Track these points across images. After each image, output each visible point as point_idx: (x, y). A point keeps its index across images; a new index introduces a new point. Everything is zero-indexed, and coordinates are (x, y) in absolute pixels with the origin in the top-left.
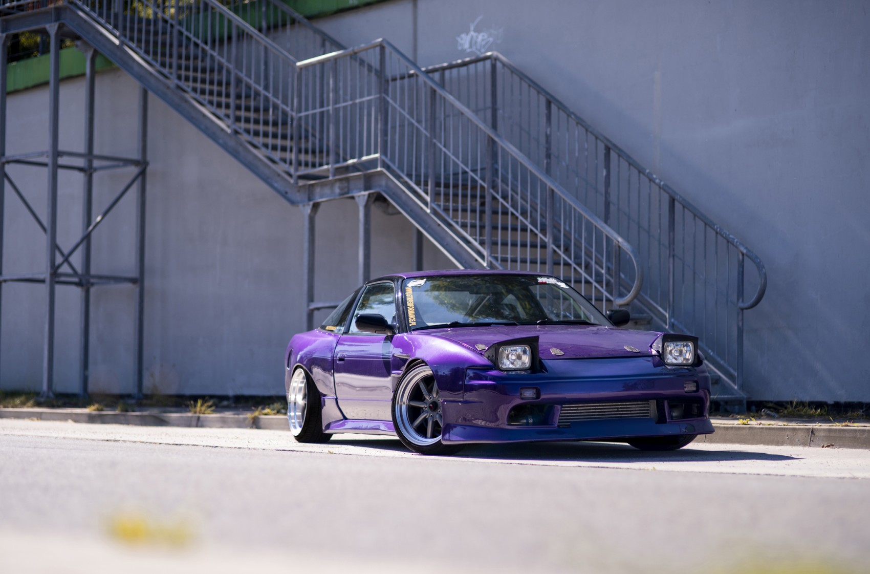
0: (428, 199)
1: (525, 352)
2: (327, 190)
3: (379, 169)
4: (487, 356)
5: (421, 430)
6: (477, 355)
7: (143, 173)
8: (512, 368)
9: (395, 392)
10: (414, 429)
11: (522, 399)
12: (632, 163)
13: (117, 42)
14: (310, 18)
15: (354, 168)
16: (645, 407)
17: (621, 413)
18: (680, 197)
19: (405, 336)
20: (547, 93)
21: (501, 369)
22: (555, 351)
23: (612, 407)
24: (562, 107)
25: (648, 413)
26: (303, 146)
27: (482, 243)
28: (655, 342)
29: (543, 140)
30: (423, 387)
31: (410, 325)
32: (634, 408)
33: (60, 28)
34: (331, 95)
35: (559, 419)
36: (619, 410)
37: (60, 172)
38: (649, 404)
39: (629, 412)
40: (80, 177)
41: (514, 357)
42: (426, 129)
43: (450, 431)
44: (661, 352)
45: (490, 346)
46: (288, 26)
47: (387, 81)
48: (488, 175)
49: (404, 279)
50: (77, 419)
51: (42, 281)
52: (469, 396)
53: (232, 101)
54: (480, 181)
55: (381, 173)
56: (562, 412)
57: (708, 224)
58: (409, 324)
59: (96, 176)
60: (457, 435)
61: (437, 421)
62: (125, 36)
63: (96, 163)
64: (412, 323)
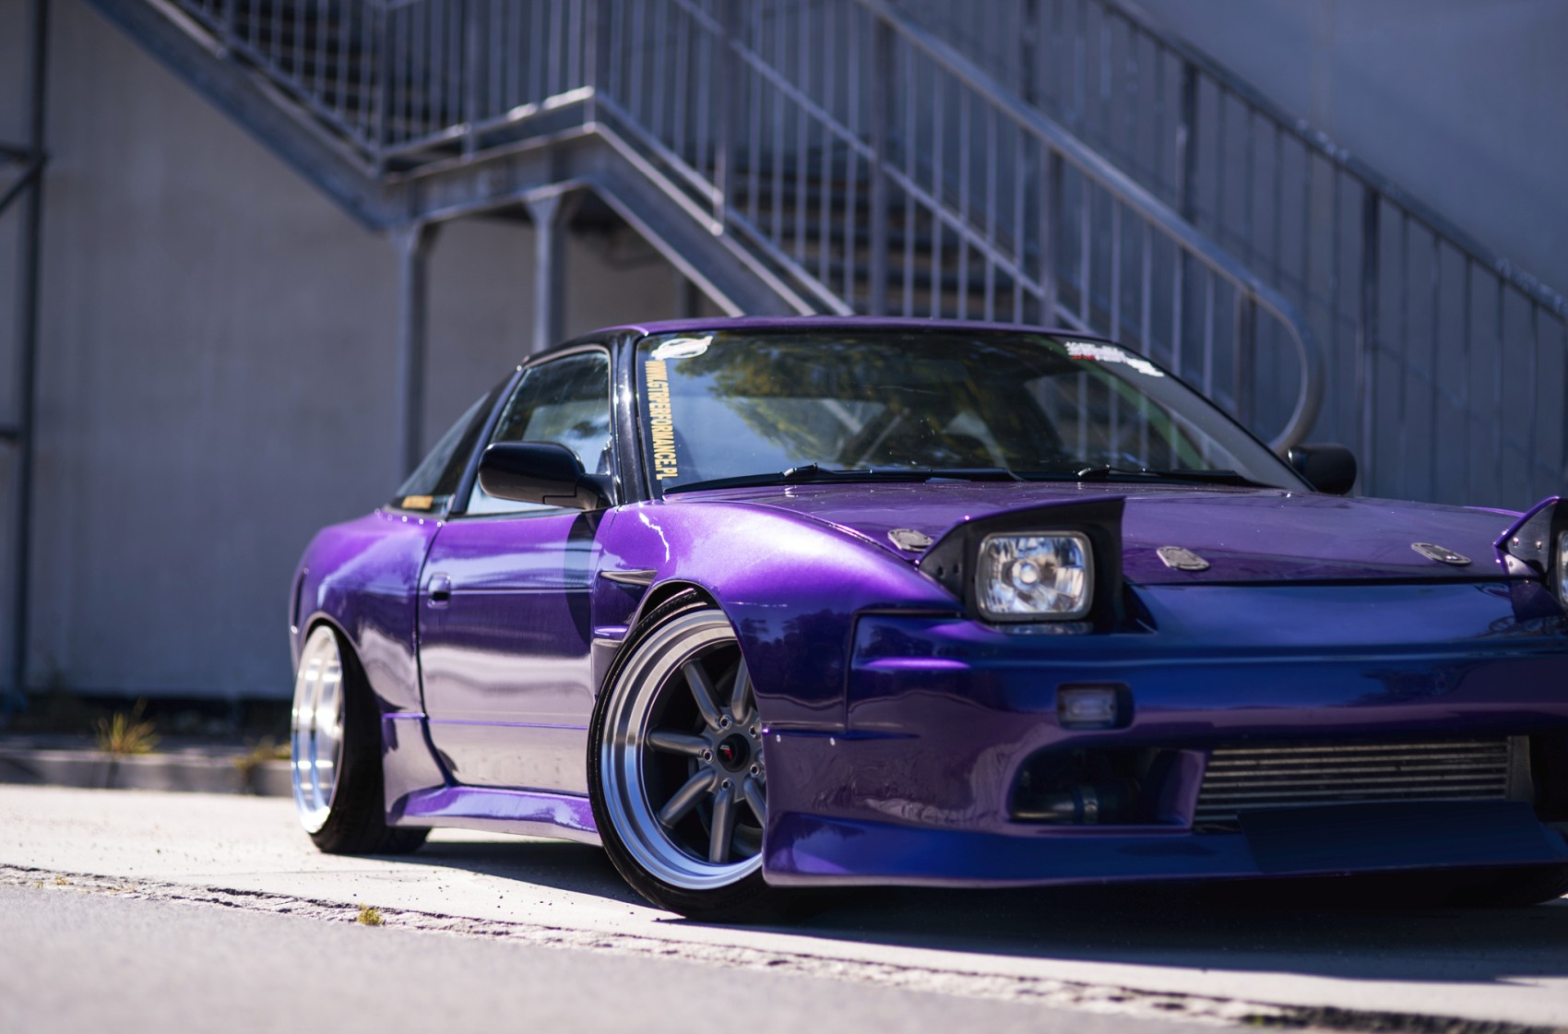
0: (716, 196)
1: (1066, 559)
2: (458, 191)
3: (591, 128)
4: (934, 569)
5: (691, 836)
6: (897, 567)
7: (33, 182)
8: (1022, 614)
9: (604, 696)
10: (664, 828)
11: (1066, 725)
12: (1257, 105)
15: (528, 127)
16: (1490, 760)
17: (1410, 779)
18: (1396, 188)
19: (643, 512)
21: (987, 615)
22: (1170, 557)
23: (1378, 759)
25: (1501, 781)
28: (1521, 530)
30: (697, 684)
31: (659, 477)
32: (1454, 762)
35: (1200, 802)
36: (1403, 769)
38: (1504, 749)
39: (1437, 778)
41: (1030, 576)
42: (713, 15)
43: (793, 842)
44: (1545, 567)
45: (940, 535)
49: (643, 337)
52: (868, 714)
54: (856, 146)
55: (594, 139)
56: (1209, 775)
57: (1473, 256)
58: (654, 473)
60: (818, 854)
61: (744, 803)
64: (666, 470)
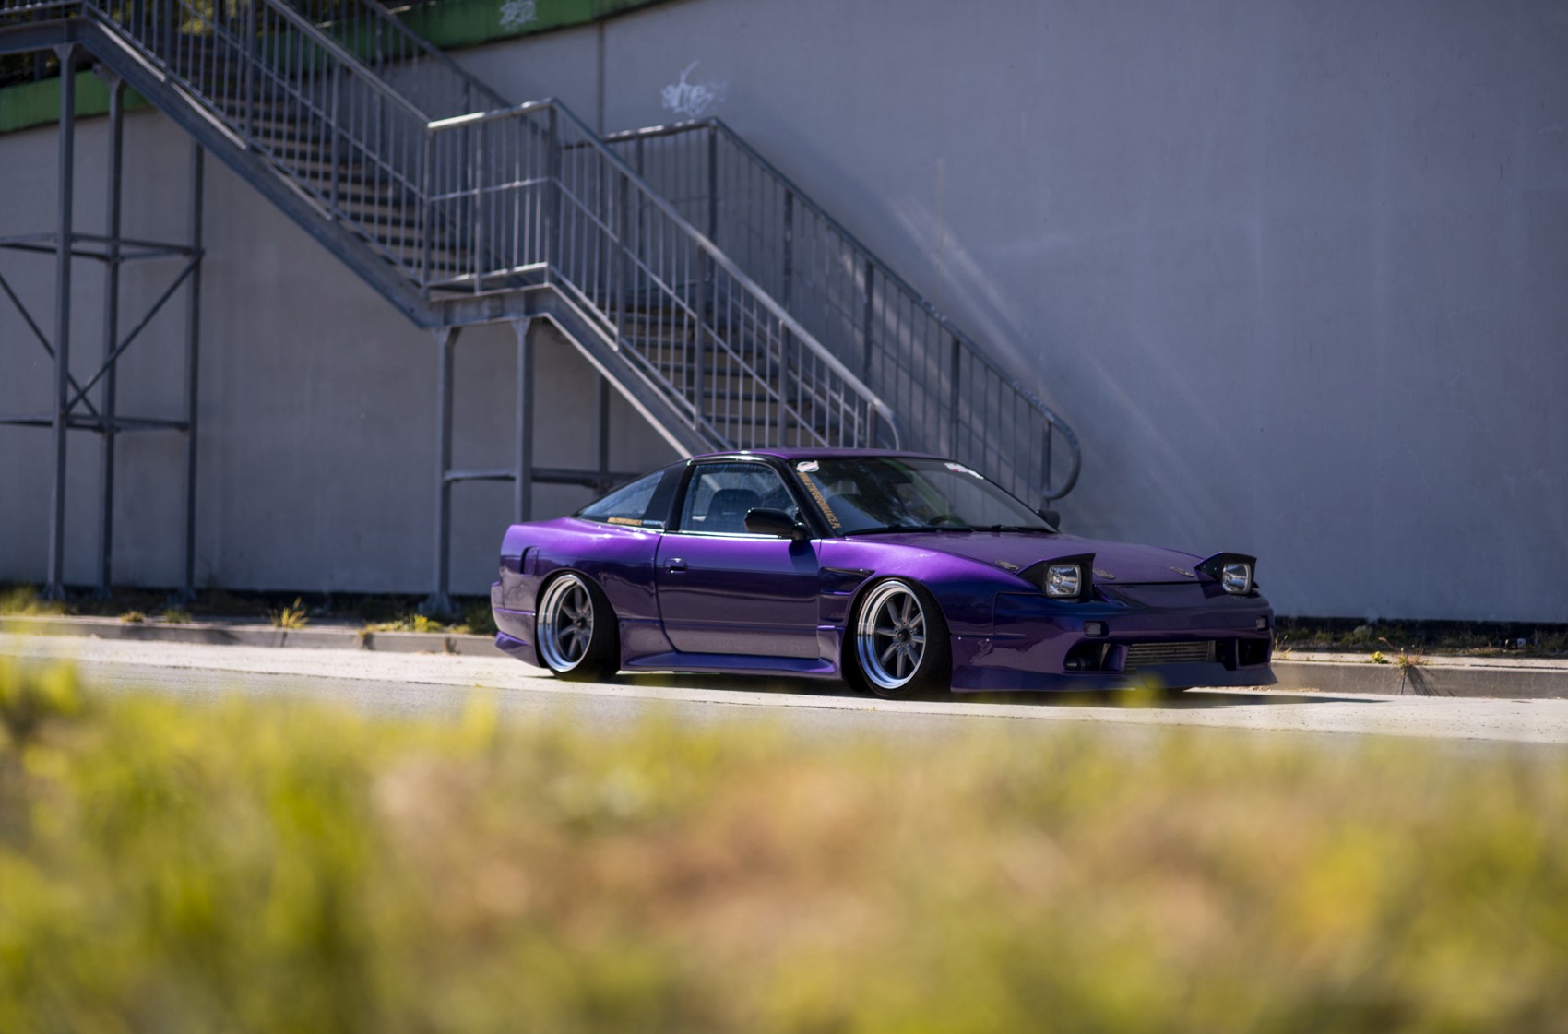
0: (616, 329)
2: (471, 310)
3: (546, 285)
7: (195, 268)
11: (1087, 635)
12: (902, 288)
13: (162, 77)
14: (448, 48)
16: (1202, 648)
18: (968, 339)
20: (787, 181)
21: (1049, 595)
24: (808, 202)
25: (1206, 656)
26: (437, 238)
27: (690, 397)
29: (780, 247)
30: (891, 610)
31: (834, 527)
32: (1192, 649)
33: (74, 51)
34: (479, 174)
35: (1126, 663)
37: (75, 261)
38: (1207, 644)
39: (1187, 655)
40: (101, 269)
42: (614, 231)
46: (415, 60)
47: (559, 149)
48: (699, 302)
50: (104, 633)
51: (48, 424)
53: (332, 168)
54: (688, 310)
55: (549, 290)
56: (1129, 653)
57: (1004, 379)
58: (830, 525)
59: (123, 267)
62: (174, 69)
63: (124, 250)
64: (835, 524)
